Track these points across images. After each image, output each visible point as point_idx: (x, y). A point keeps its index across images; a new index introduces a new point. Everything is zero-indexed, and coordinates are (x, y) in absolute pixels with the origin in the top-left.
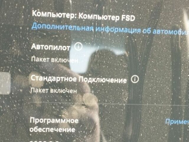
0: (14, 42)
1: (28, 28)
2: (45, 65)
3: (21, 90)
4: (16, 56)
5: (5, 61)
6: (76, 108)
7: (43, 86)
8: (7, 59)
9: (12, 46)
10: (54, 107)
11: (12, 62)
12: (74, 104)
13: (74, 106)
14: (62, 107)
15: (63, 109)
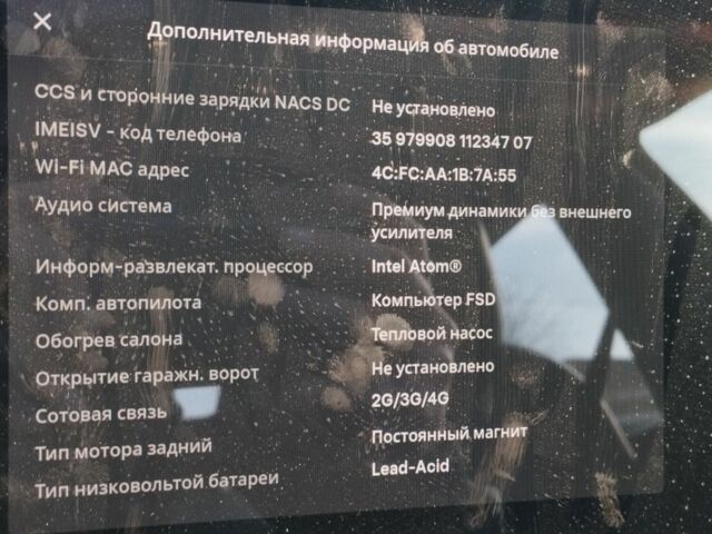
0: (212, 197)
1: (244, 163)
2: (285, 250)
3: (231, 314)
4: (218, 228)
5: (191, 242)
6: (361, 351)
7: (281, 299)
8: (196, 238)
9: (207, 206)
10: (309, 352)
11: (207, 243)
12: (355, 343)
13: (356, 347)
14: (329, 351)
15: (330, 355)
